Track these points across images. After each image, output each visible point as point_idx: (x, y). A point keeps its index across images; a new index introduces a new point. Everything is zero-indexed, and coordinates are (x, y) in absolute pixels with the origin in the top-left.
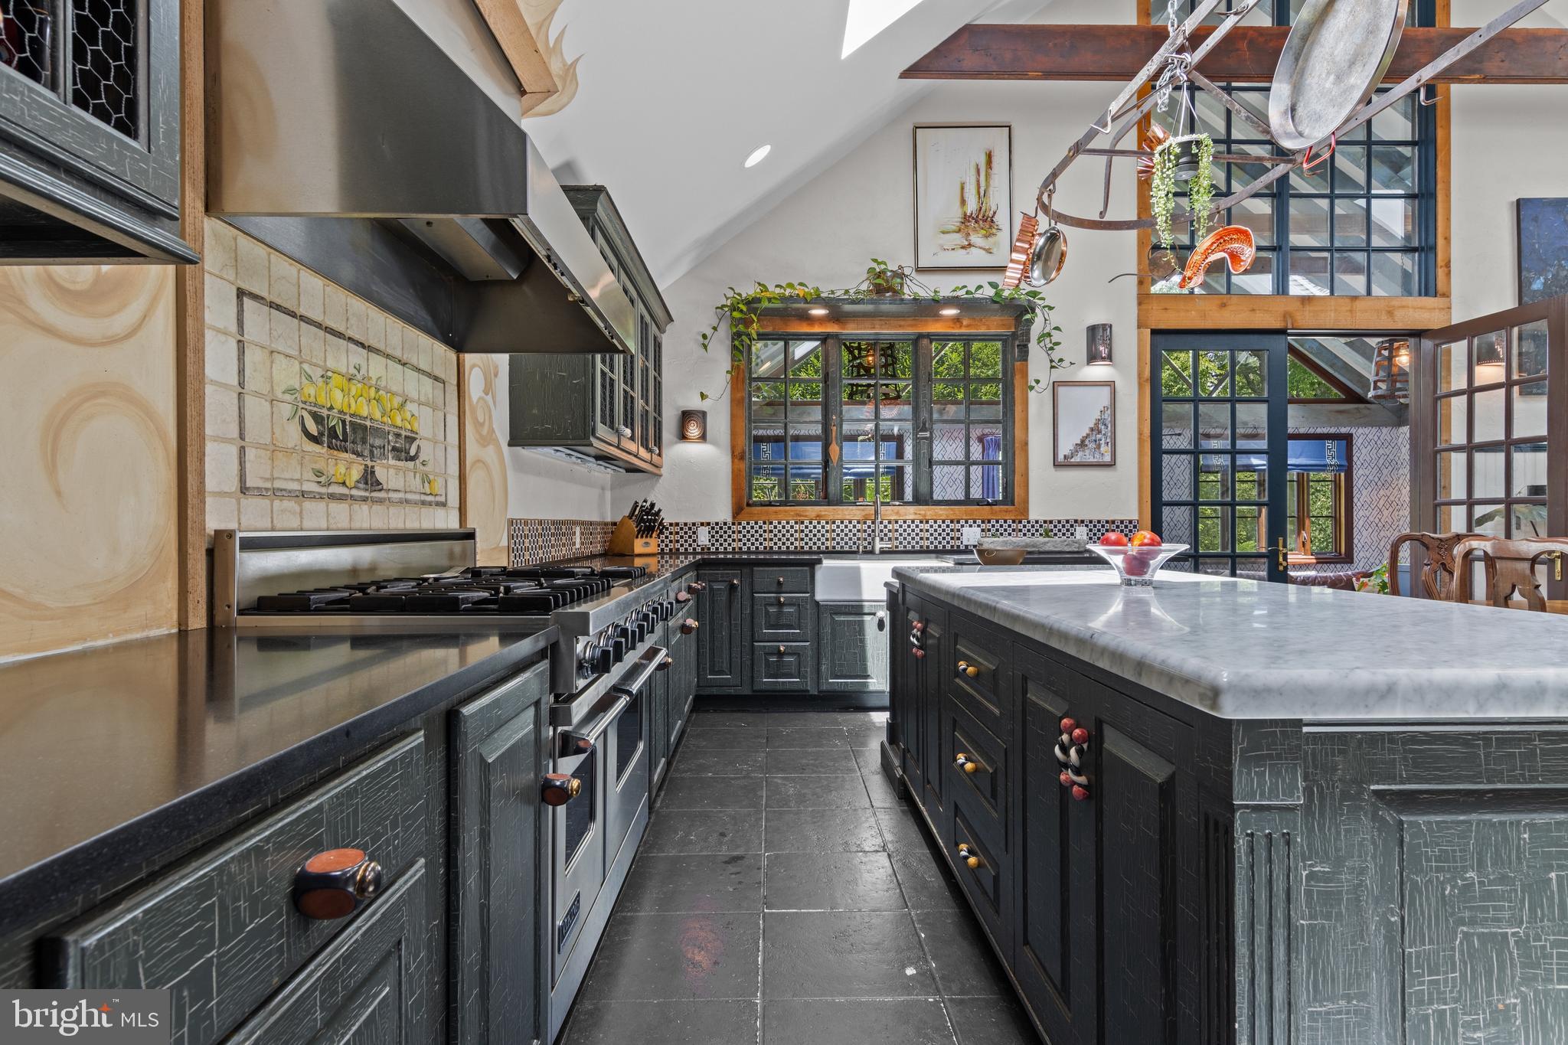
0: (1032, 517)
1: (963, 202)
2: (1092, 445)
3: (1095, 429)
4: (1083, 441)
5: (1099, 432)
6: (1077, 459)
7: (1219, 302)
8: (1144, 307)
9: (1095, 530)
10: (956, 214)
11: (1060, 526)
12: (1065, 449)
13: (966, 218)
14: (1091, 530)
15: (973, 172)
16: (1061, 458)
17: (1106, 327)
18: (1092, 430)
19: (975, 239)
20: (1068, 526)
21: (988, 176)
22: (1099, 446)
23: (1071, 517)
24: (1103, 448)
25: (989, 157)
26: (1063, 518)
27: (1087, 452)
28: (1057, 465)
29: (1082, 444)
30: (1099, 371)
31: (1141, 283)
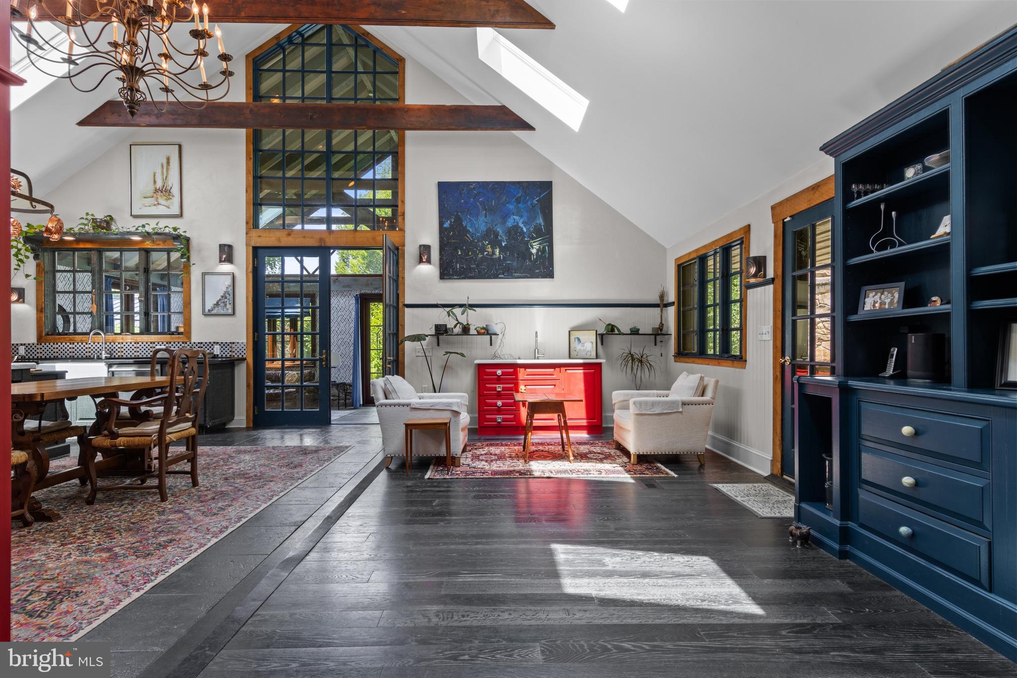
0: (193, 341)
1: (155, 182)
2: (222, 305)
3: (224, 297)
4: (217, 303)
5: (226, 298)
6: (215, 312)
7: (287, 233)
8: (248, 235)
9: (224, 347)
10: (151, 188)
11: (206, 345)
12: (209, 305)
13: (156, 191)
14: (222, 347)
15: (160, 167)
16: (207, 310)
17: (230, 247)
18: (222, 297)
19: (162, 201)
20: (210, 345)
21: (168, 169)
22: (226, 305)
23: (212, 341)
24: (228, 306)
25: (168, 159)
26: (208, 341)
27: (220, 308)
28: (205, 315)
29: (217, 304)
30: (226, 267)
31: (247, 223)
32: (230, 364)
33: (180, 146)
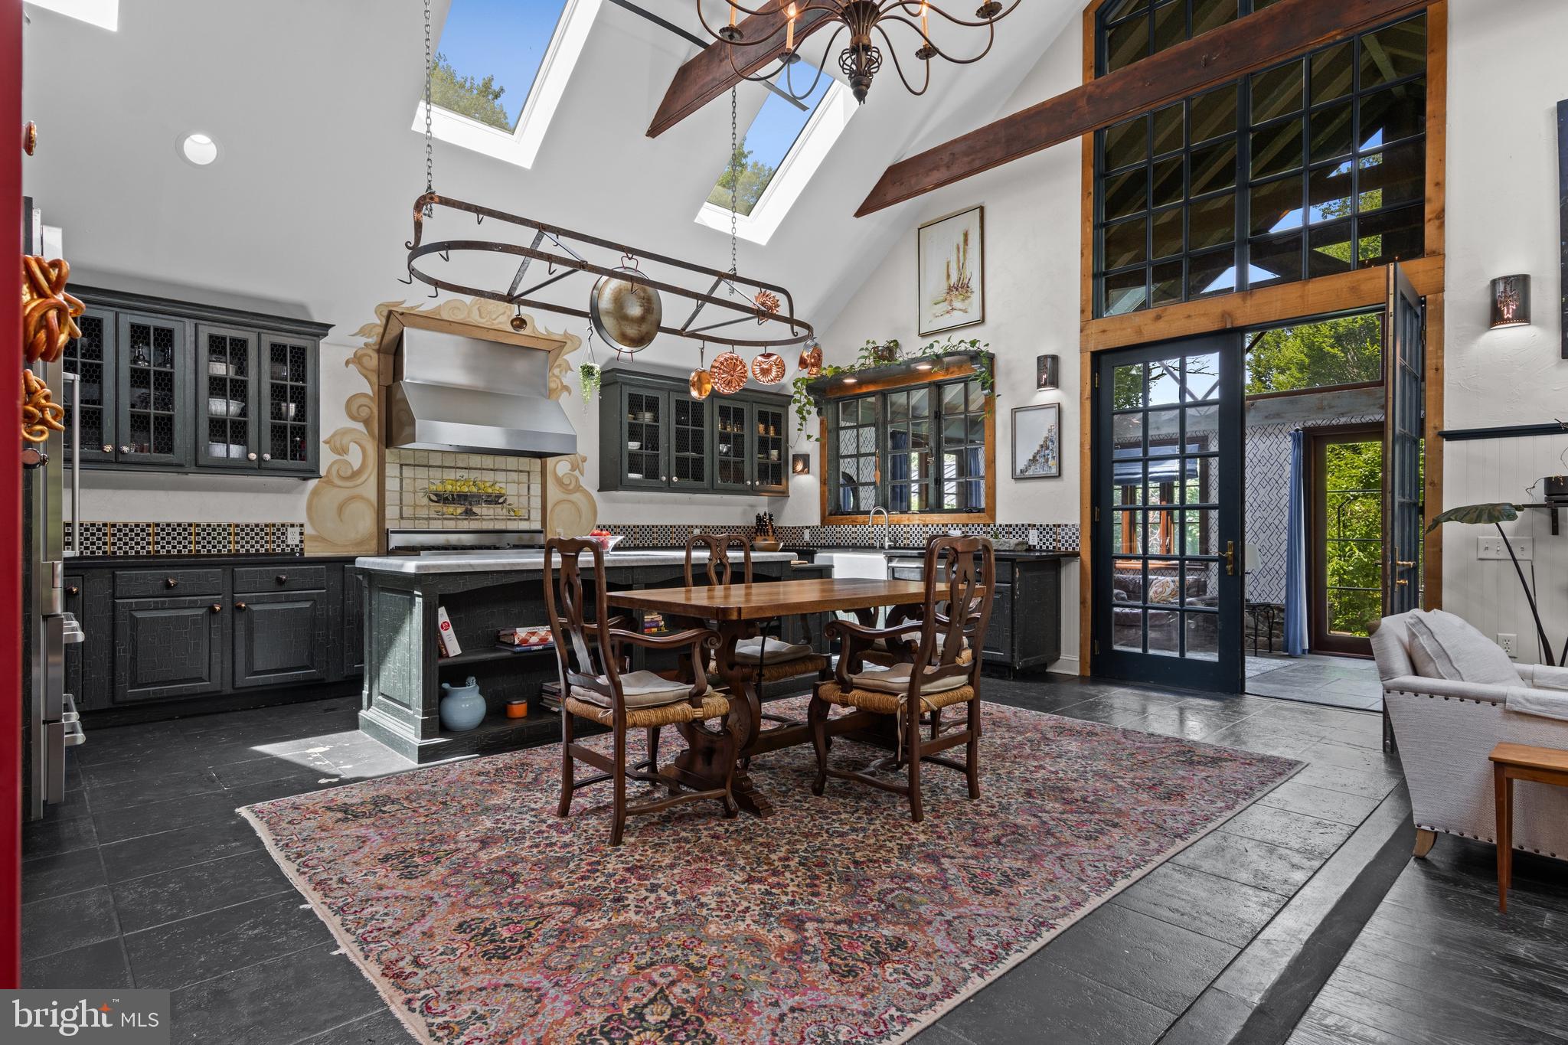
0: (998, 522)
1: (948, 276)
2: (1042, 460)
3: (1045, 446)
4: (1034, 457)
5: (1047, 448)
6: (1030, 473)
7: (1155, 315)
8: (1085, 333)
9: (1044, 533)
10: (944, 286)
11: (1017, 529)
12: (1020, 465)
13: (950, 289)
14: (1041, 533)
15: (955, 251)
16: (1018, 471)
17: (1055, 359)
18: (1042, 446)
19: (957, 304)
20: (1023, 529)
21: (965, 252)
22: (1047, 461)
23: (1026, 522)
24: (1051, 462)
25: (966, 235)
26: (1020, 523)
27: (1038, 466)
28: (1016, 479)
29: (1034, 460)
30: (1049, 395)
31: (1082, 311)
32: (1053, 563)
33: (982, 209)
